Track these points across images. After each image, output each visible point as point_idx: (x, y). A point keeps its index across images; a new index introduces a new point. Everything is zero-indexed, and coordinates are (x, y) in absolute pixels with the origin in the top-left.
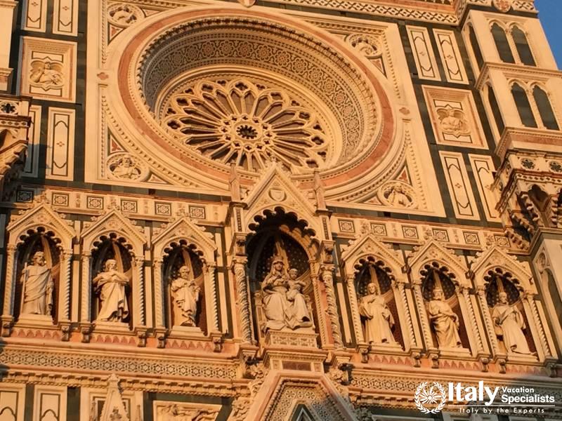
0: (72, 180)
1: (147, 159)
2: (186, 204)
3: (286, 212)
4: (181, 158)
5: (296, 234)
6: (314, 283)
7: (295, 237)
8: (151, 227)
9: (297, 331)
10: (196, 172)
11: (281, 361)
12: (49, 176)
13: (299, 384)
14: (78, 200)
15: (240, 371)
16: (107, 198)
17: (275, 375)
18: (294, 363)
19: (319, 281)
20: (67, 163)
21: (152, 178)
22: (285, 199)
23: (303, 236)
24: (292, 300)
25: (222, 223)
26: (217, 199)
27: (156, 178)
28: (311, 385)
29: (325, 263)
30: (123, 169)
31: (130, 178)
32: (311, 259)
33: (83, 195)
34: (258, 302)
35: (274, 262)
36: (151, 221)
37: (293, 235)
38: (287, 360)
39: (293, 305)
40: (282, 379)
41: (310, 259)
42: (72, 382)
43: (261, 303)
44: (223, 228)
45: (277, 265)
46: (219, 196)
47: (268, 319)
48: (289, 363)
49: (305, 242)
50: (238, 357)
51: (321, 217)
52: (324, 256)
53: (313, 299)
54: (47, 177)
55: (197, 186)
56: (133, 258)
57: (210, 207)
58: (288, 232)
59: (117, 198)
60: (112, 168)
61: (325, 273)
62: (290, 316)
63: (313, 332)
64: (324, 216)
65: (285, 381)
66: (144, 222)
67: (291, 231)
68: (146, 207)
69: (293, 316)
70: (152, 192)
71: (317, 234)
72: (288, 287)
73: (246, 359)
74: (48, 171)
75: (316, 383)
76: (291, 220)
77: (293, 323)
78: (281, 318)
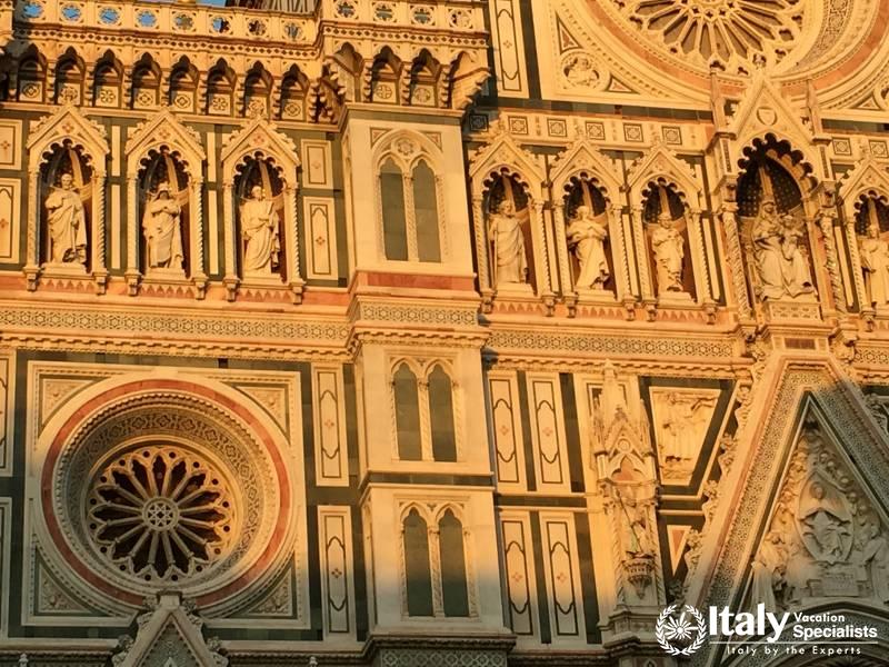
0: (527, 97)
1: (606, 58)
2: (658, 125)
3: (779, 140)
4: (647, 58)
5: (786, 162)
6: (810, 229)
7: (785, 166)
8: (623, 159)
9: (798, 299)
10: (666, 77)
11: (783, 337)
12: (501, 94)
13: (805, 367)
14: (538, 126)
15: (738, 347)
16: (570, 119)
17: (779, 357)
18: (797, 341)
19: (815, 226)
20: (518, 72)
21: (613, 85)
22: (776, 121)
23: (794, 165)
24: (791, 259)
25: (702, 151)
26: (691, 116)
27: (618, 84)
28: (817, 368)
29: (825, 207)
30: (579, 73)
31: (588, 85)
32: (805, 195)
33: (543, 117)
34: (750, 258)
35: (765, 202)
36: (621, 152)
37: (781, 163)
38: (790, 337)
39: (792, 265)
40: (787, 362)
41: (804, 197)
42: (564, 368)
43: (753, 259)
44: (703, 157)
45: (767, 206)
46: (694, 111)
47: (764, 281)
48: (791, 340)
49: (797, 172)
50: (734, 332)
51: (818, 146)
52: (822, 199)
53: (809, 249)
54: (499, 95)
55: (667, 96)
56: (607, 203)
57: (686, 127)
58: (775, 158)
59: (581, 120)
60: (567, 71)
61: (824, 219)
62: (789, 280)
63: (815, 300)
64: (822, 145)
65: (790, 365)
66: (614, 153)
67: (780, 156)
68: (615, 131)
69: (792, 281)
70: (618, 110)
71: (815, 171)
72: (782, 240)
73: (746, 338)
74: (499, 85)
75: (823, 366)
76: (784, 147)
77: (793, 289)
78: (780, 284)
